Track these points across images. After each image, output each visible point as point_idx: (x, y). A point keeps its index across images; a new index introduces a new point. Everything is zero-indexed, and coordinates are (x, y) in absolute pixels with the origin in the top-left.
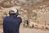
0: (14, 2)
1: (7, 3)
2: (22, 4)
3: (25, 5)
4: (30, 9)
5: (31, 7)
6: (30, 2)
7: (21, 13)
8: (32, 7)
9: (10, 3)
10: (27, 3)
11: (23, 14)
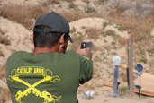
3: (127, 12)
4: (144, 26)
5: (147, 18)
7: (105, 41)
8: (150, 19)
9: (72, 6)
10: (134, 3)
11: (113, 43)
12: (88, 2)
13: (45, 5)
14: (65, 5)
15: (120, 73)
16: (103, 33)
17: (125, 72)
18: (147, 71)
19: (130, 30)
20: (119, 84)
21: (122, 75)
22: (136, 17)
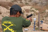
0: (25, 2)
1: (17, 2)
2: (35, 3)
3: (38, 4)
6: (44, 1)
9: (21, 2)
10: (40, 2)
12: (26, 1)
13: (13, 2)
14: (19, 2)
15: (36, 23)
16: (31, 11)
17: (37, 23)
18: (44, 23)
19: (39, 10)
20: (35, 26)
21: (36, 24)
22: (41, 6)
